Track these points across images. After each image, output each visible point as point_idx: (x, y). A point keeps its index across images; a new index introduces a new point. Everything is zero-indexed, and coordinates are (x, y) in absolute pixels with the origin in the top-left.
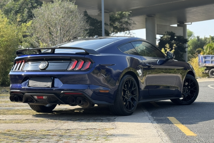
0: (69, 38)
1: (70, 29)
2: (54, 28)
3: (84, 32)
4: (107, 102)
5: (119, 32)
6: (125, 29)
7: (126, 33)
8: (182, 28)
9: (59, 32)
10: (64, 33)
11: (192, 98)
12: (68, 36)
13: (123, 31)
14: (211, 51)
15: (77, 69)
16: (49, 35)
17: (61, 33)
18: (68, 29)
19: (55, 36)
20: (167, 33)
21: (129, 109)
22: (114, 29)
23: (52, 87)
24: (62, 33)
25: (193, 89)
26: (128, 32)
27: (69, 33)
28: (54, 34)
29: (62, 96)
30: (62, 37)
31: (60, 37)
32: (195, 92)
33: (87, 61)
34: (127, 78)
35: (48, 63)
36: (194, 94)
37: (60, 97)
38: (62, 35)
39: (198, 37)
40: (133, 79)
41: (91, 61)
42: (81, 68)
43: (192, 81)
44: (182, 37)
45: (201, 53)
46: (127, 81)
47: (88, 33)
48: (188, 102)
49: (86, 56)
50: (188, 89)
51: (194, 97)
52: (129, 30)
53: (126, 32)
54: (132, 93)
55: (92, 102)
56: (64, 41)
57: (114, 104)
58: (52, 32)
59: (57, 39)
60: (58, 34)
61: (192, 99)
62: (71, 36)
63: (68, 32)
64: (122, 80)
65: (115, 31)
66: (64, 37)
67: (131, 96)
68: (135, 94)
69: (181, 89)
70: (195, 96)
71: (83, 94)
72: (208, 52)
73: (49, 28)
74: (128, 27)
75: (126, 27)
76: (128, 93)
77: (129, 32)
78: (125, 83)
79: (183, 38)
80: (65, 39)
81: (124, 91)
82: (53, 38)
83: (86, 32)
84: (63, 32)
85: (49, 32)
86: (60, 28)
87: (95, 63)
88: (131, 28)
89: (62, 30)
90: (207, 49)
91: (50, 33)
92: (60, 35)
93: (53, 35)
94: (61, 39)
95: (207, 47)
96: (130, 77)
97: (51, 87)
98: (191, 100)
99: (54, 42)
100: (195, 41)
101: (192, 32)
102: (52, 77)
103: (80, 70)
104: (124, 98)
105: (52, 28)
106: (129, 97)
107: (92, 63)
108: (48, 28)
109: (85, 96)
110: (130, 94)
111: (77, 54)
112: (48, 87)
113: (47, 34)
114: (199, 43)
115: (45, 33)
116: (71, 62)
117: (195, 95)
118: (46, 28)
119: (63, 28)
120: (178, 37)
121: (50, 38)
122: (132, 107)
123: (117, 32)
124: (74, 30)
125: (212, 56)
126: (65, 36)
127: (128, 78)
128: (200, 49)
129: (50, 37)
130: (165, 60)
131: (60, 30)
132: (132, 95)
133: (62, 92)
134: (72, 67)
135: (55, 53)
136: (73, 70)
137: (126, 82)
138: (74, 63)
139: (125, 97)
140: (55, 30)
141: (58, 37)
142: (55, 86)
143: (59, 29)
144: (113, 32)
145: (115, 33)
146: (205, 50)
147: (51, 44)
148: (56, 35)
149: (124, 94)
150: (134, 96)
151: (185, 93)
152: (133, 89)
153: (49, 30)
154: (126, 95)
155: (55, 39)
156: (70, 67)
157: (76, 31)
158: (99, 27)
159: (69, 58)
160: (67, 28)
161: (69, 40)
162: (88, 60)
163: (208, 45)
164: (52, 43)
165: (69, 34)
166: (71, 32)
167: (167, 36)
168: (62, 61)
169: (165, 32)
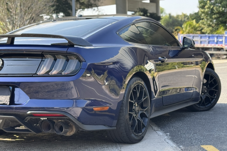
0: (31, 16)
1: (32, 5)
2: (12, 3)
3: (50, 8)
4: (105, 125)
5: (86, 8)
6: (93, 5)
7: (94, 10)
8: (154, 5)
9: (19, 8)
10: (25, 10)
11: (212, 100)
12: (30, 14)
13: (90, 8)
14: (191, 30)
15: (54, 72)
16: (6, 12)
17: (21, 9)
18: (29, 5)
19: (13, 14)
20: (139, 9)
21: (139, 132)
22: (81, 5)
23: (10, 105)
24: (23, 9)
25: (214, 89)
26: (96, 8)
27: (32, 9)
28: (13, 11)
29: (28, 118)
30: (23, 14)
31: (20, 15)
32: (216, 92)
33: (71, 59)
34: (134, 83)
35: (3, 61)
36: (215, 95)
37: (26, 120)
38: (22, 12)
39: (170, 14)
40: (143, 83)
41: (78, 58)
42: (62, 71)
43: (212, 77)
44: (155, 14)
45: (181, 32)
46: (135, 88)
47: (54, 10)
48: (206, 106)
49: (70, 50)
50: (206, 89)
51: (214, 100)
52: (97, 6)
53: (94, 8)
54: (142, 106)
55: (82, 129)
56: (26, 19)
57: (115, 128)
58: (10, 8)
59: (17, 17)
60: (18, 11)
61: (212, 102)
62: (34, 13)
63: (30, 9)
64: (128, 87)
65: (82, 7)
66: (25, 14)
67: (140, 110)
68: (146, 108)
69: (199, 90)
70: (216, 99)
71: (66, 117)
72: (187, 31)
73: (7, 4)
74: (96, 3)
75: (94, 3)
76: (136, 107)
77: (98, 9)
78: (133, 91)
79: (157, 15)
80: (26, 17)
81: (131, 104)
82: (11, 16)
83: (52, 9)
84: (25, 8)
85: (6, 9)
86: (21, 4)
87: (85, 62)
88: (99, 4)
89: (22, 6)
90: (186, 27)
91: (8, 10)
92: (21, 12)
93: (11, 12)
94: (21, 17)
95: (187, 25)
96: (139, 80)
97: (8, 104)
98: (210, 104)
99: (13, 21)
100: (167, 18)
101: (163, 9)
102: (11, 86)
103: (59, 75)
104: (130, 115)
105: (10, 4)
106: (138, 113)
107: (80, 61)
108: (5, 3)
109: (70, 120)
110: (138, 107)
111: (53, 46)
112: (4, 104)
113: (4, 11)
114: (171, 20)
115: (2, 10)
116: (43, 59)
117: (215, 97)
118: (2, 4)
119: (24, 4)
120: (151, 14)
121: (8, 16)
122: (143, 128)
123: (83, 9)
124: (38, 7)
125: (193, 35)
126: (27, 14)
127: (137, 82)
128: (179, 27)
129: (8, 14)
130: (179, 49)
131: (21, 6)
132: (142, 109)
133: (29, 112)
134: (45, 69)
135: (15, 43)
136: (47, 75)
137: (133, 89)
138: (49, 61)
139: (132, 114)
140: (13, 6)
141: (17, 14)
142: (15, 103)
143: (19, 4)
144: (80, 9)
145: (81, 10)
146: (185, 28)
147: (9, 22)
148: (16, 12)
149: (131, 110)
150: (145, 110)
151: (203, 95)
152: (143, 99)
153: (7, 6)
154: (134, 109)
155: (14, 17)
156: (43, 69)
157: (40, 7)
158: (64, 3)
159: (40, 53)
160: (29, 3)
161: (32, 18)
162: (73, 57)
163: (188, 23)
164: (11, 21)
165: (32, 11)
166: (34, 9)
167: (139, 13)
168: (27, 59)
169: (137, 9)
